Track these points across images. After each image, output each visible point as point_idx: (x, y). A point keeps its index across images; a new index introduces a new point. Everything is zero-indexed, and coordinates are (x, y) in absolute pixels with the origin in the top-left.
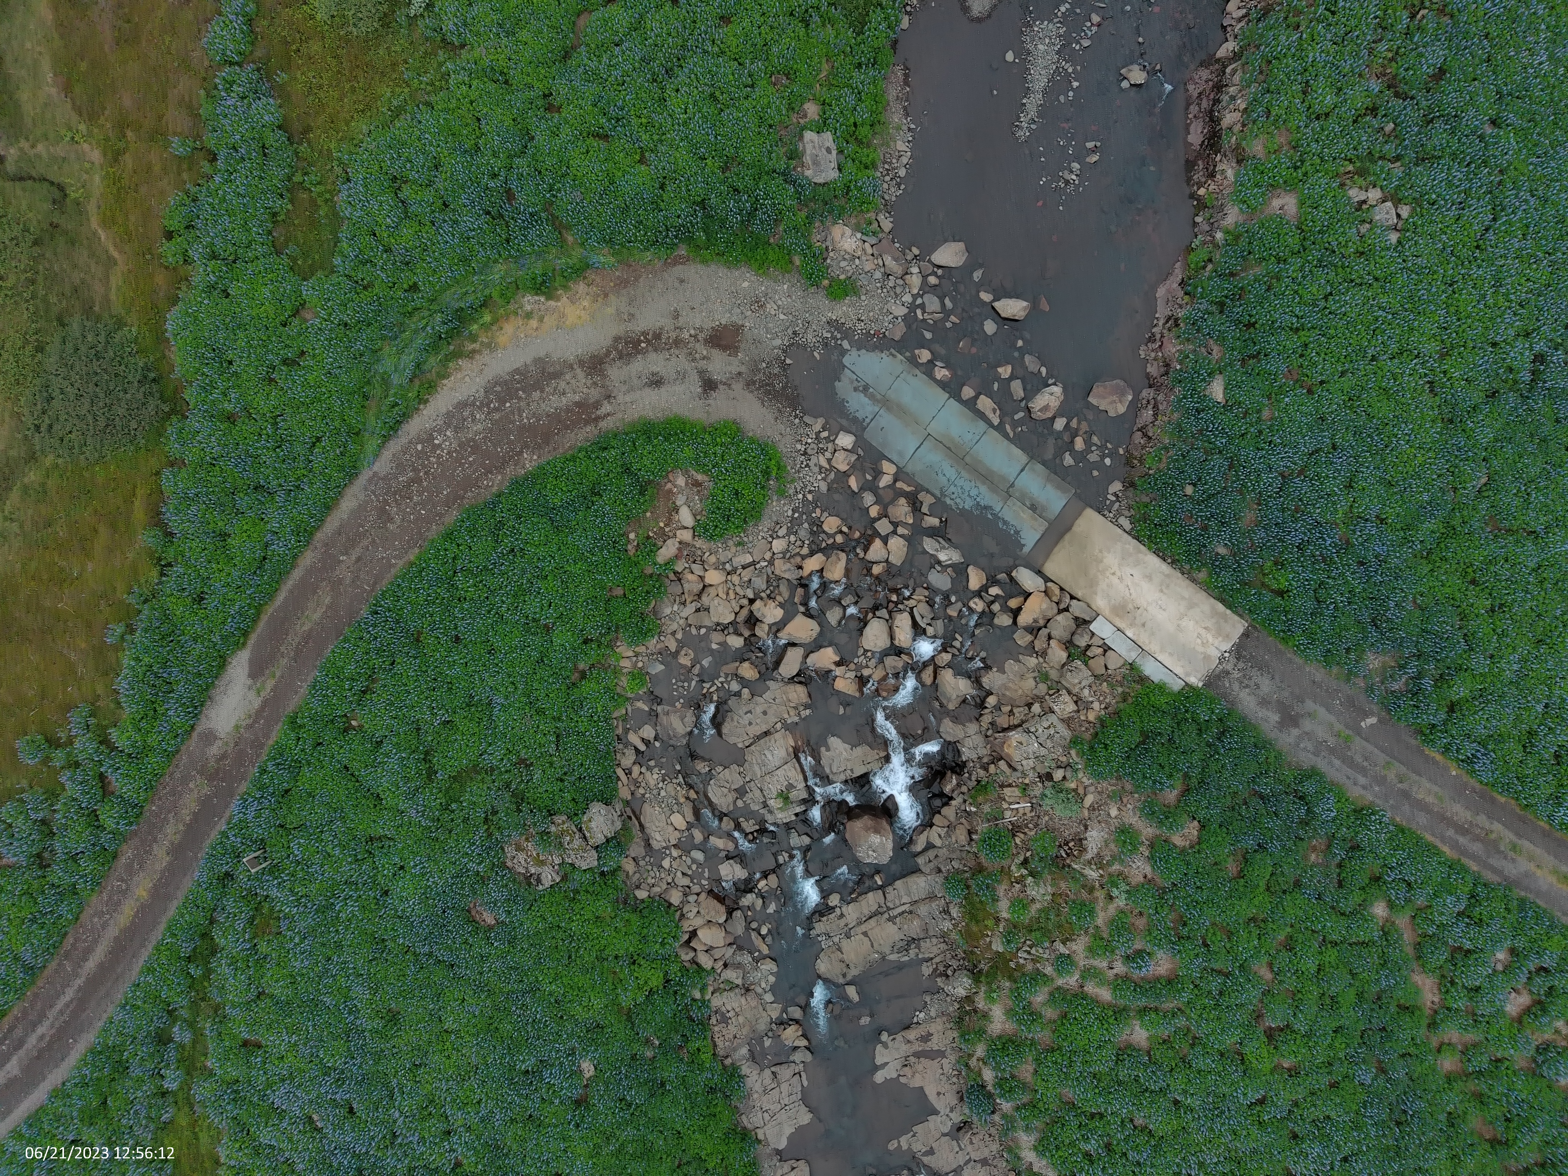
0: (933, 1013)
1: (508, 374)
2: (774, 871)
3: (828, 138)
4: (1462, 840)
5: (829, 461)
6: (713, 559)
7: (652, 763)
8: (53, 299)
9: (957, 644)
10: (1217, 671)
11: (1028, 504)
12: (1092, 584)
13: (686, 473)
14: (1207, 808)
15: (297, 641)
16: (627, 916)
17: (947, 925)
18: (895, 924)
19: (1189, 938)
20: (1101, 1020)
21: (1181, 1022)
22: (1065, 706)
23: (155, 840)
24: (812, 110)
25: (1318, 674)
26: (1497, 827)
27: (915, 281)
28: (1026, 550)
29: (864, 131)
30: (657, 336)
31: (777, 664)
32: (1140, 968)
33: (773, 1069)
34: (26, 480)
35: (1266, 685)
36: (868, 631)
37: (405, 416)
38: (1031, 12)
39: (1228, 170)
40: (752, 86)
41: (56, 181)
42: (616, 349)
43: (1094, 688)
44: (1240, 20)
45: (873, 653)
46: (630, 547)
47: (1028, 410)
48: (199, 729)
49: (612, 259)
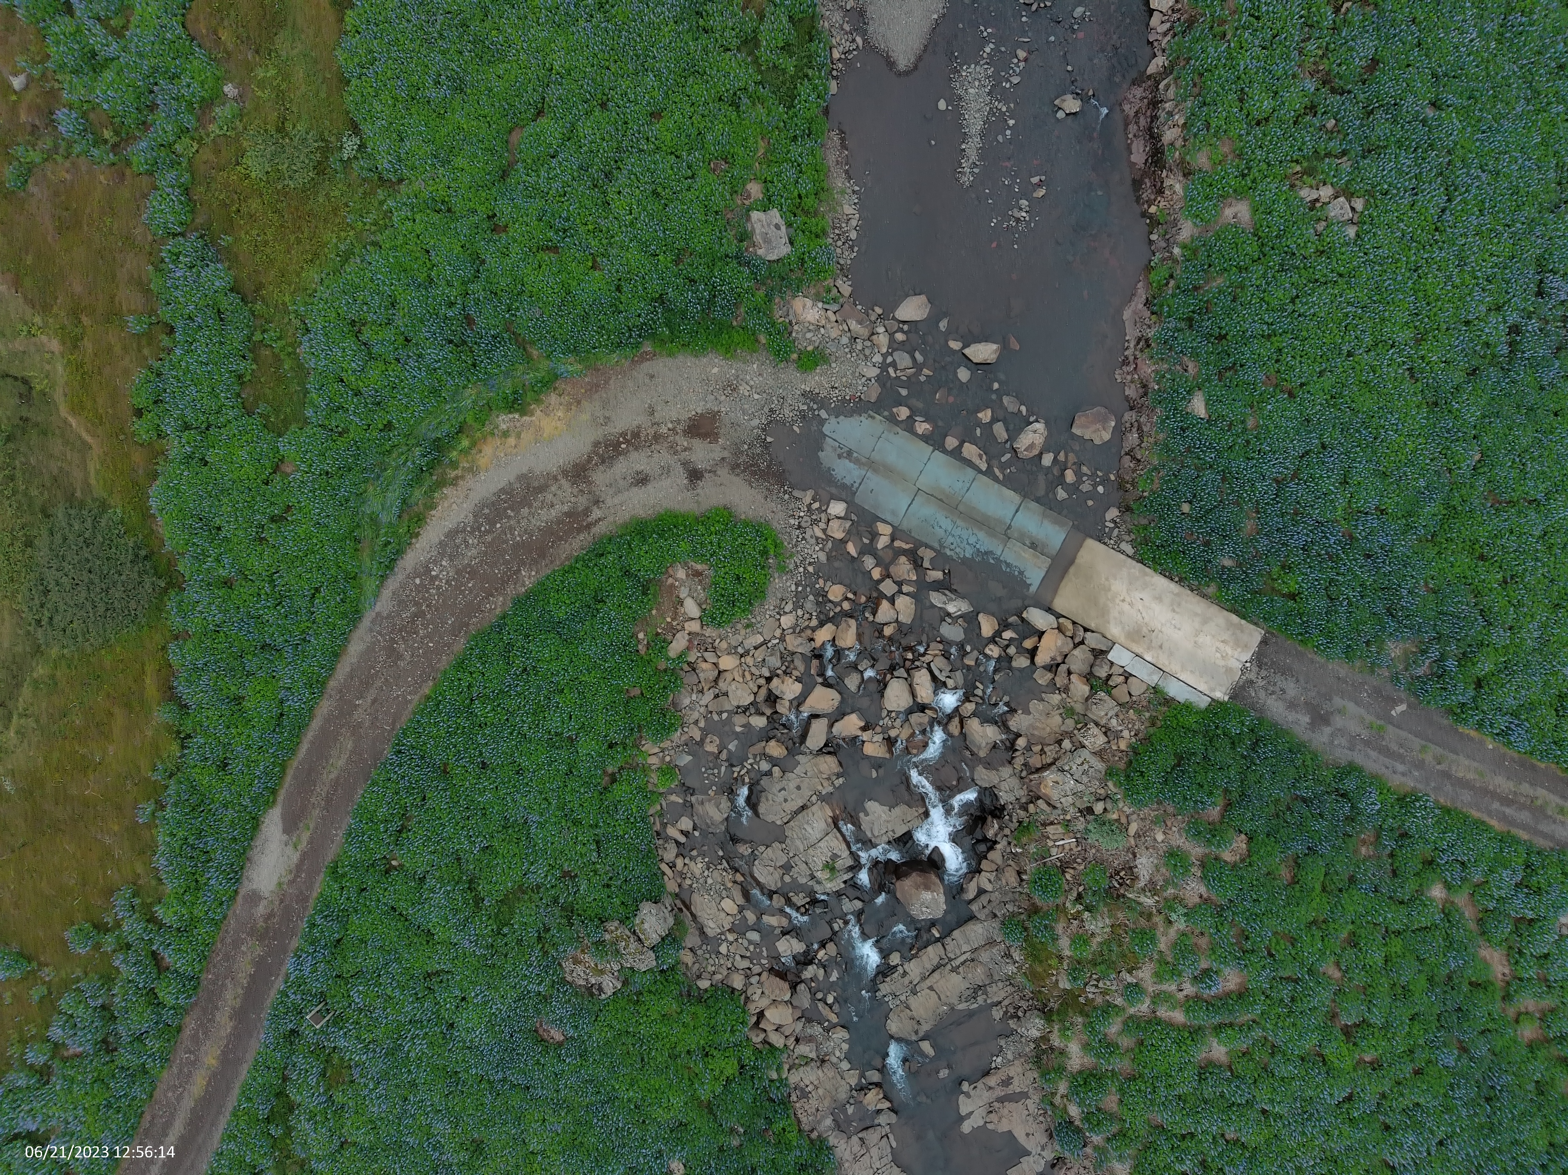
0: (1010, 1056)
1: (494, 495)
2: (831, 940)
3: (775, 215)
4: (1508, 811)
5: (824, 531)
6: (724, 645)
7: (694, 853)
8: (34, 492)
9: (979, 692)
10: (1241, 683)
11: (1027, 543)
12: (1104, 613)
13: (685, 565)
14: (1252, 820)
15: (325, 789)
16: (693, 1009)
17: (1011, 969)
18: (958, 973)
19: (1253, 951)
20: (1178, 1043)
21: (1257, 1033)
22: (1095, 739)
23: (218, 1009)
24: (755, 189)
25: (1341, 670)
26: (1542, 792)
27: (882, 340)
28: (1033, 589)
29: (809, 202)
30: (636, 435)
31: (804, 737)
32: (1210, 987)
33: (860, 1135)
34: (35, 675)
35: (1292, 689)
36: (890, 692)
37: (399, 553)
38: (956, 58)
39: (1175, 184)
40: (693, 177)
41: (19, 375)
42: (597, 454)
44: (1165, 34)
45: (898, 713)
46: (640, 647)
47: (1015, 450)
48: (242, 892)
49: (580, 367)
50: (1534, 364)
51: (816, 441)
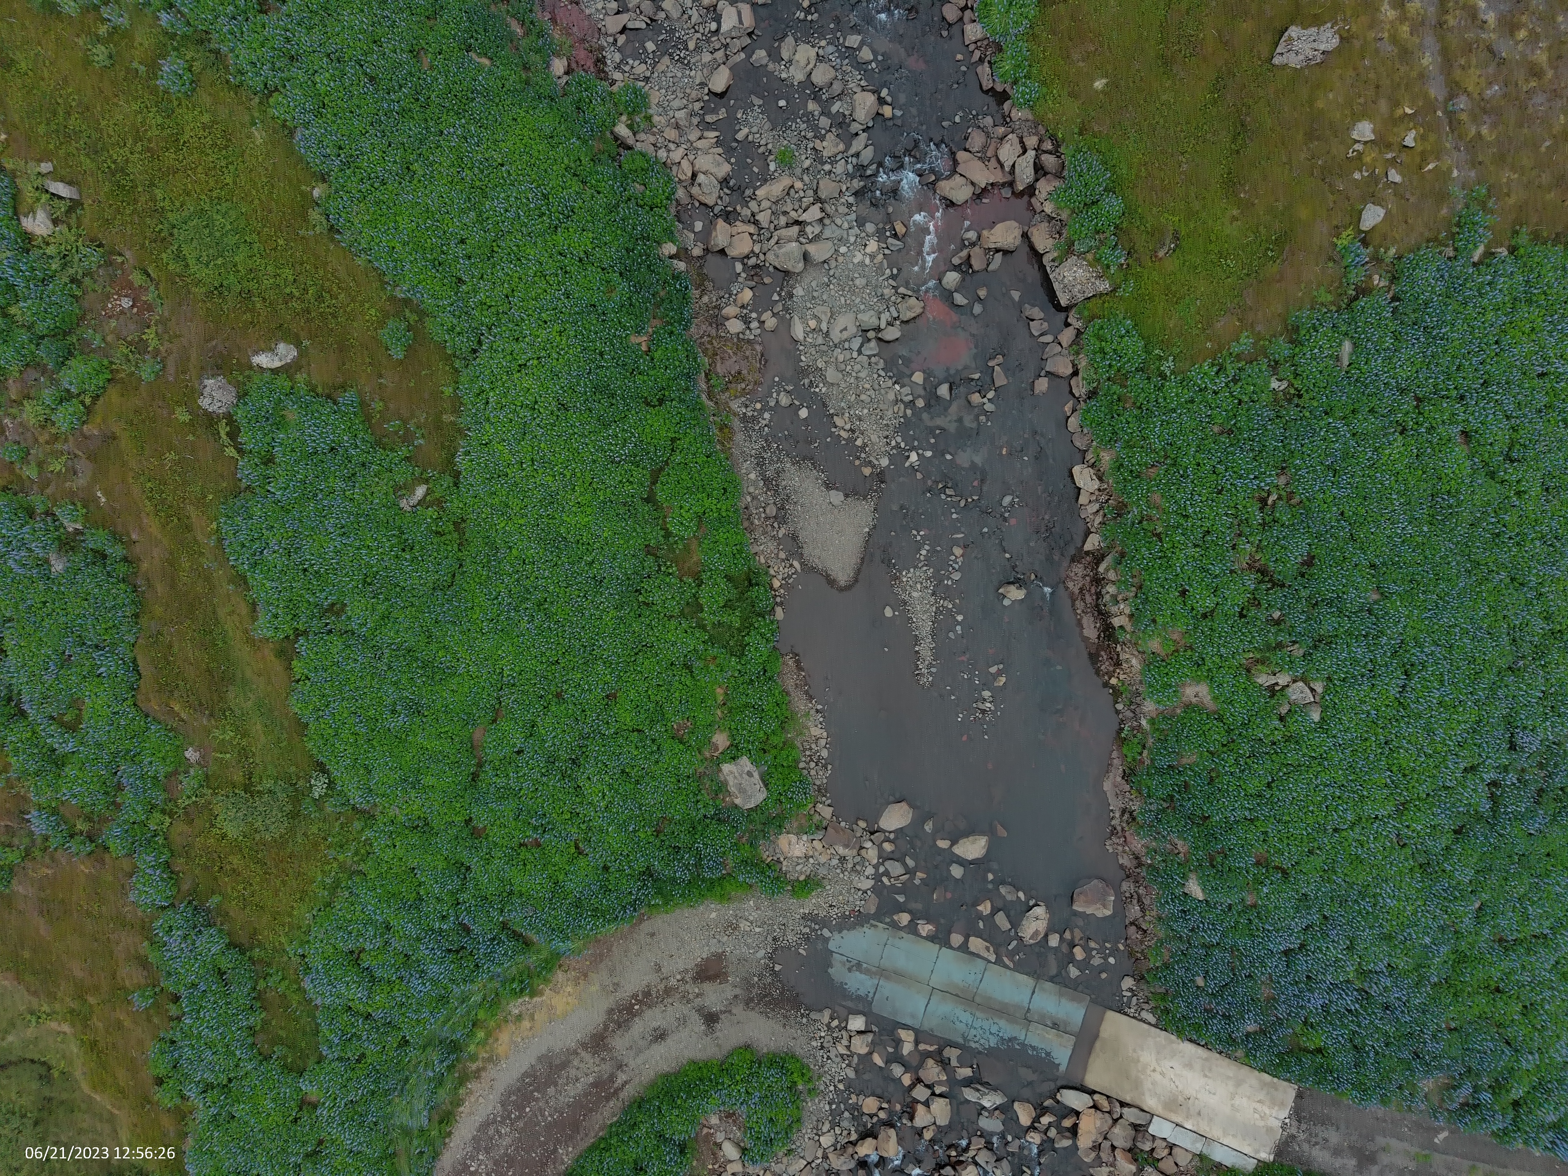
1: (518, 1080)
3: (745, 762)
5: (848, 1047)
10: (1284, 1140)
11: (1049, 1024)
12: (1137, 1085)
13: (717, 1110)
24: (721, 740)
25: (1379, 1111)
27: (872, 854)
28: (1063, 1068)
29: (775, 740)
30: (647, 994)
35: (1334, 1137)
37: (436, 1156)
39: (1132, 660)
41: (36, 1059)
42: (613, 1021)
44: (1095, 514)
47: (1021, 939)
50: (1519, 817)
51: (824, 958)
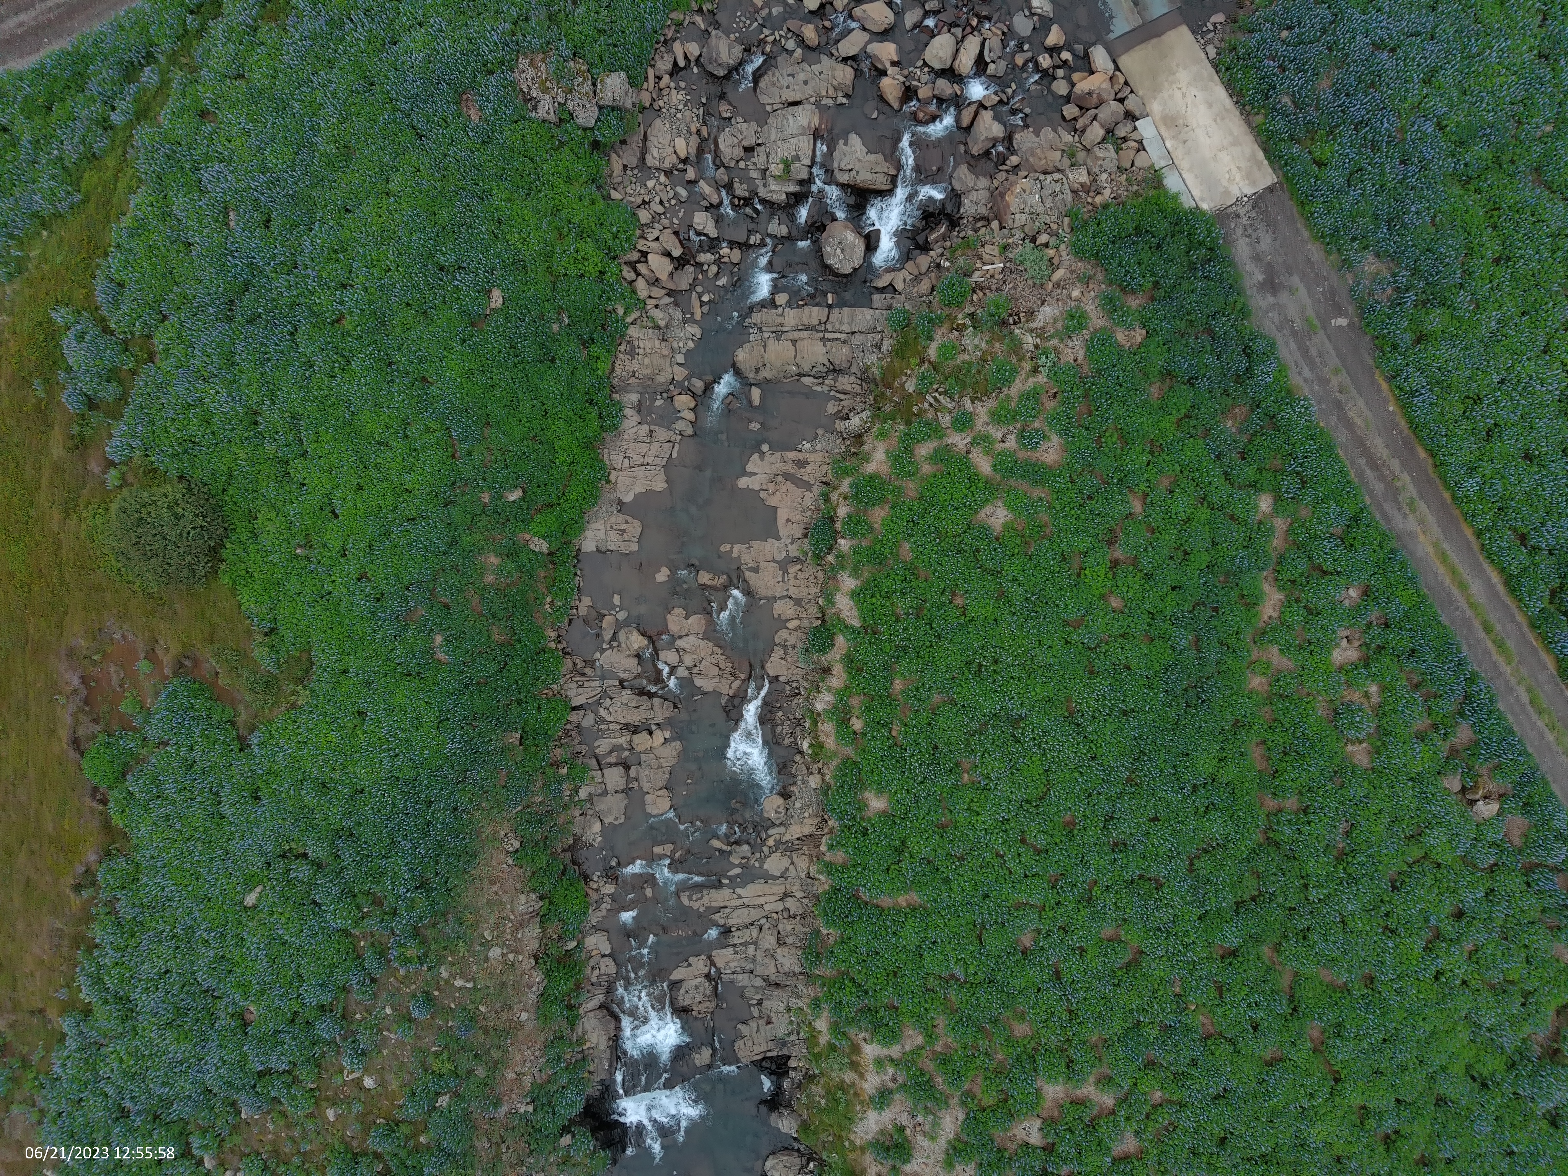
0: (818, 447)
2: (741, 247)
4: (1368, 472)
7: (682, 84)
9: (1009, 91)
10: (1230, 210)
12: (1157, 88)
14: (1162, 319)
17: (872, 358)
18: (825, 346)
22: (1079, 178)
25: (1316, 255)
26: (1406, 478)
28: (1112, 36)
31: (838, 41)
33: (652, 427)
36: (935, 42)
43: (1113, 177)
45: (931, 68)
